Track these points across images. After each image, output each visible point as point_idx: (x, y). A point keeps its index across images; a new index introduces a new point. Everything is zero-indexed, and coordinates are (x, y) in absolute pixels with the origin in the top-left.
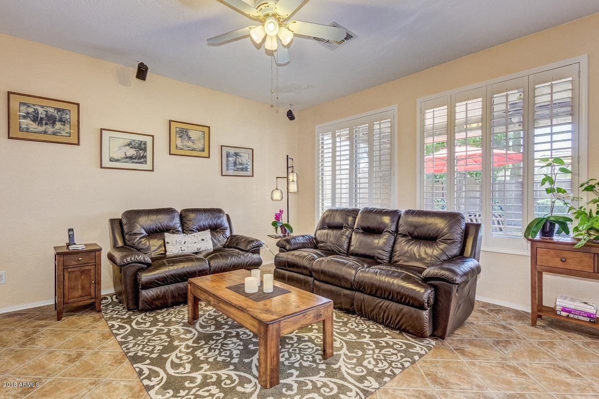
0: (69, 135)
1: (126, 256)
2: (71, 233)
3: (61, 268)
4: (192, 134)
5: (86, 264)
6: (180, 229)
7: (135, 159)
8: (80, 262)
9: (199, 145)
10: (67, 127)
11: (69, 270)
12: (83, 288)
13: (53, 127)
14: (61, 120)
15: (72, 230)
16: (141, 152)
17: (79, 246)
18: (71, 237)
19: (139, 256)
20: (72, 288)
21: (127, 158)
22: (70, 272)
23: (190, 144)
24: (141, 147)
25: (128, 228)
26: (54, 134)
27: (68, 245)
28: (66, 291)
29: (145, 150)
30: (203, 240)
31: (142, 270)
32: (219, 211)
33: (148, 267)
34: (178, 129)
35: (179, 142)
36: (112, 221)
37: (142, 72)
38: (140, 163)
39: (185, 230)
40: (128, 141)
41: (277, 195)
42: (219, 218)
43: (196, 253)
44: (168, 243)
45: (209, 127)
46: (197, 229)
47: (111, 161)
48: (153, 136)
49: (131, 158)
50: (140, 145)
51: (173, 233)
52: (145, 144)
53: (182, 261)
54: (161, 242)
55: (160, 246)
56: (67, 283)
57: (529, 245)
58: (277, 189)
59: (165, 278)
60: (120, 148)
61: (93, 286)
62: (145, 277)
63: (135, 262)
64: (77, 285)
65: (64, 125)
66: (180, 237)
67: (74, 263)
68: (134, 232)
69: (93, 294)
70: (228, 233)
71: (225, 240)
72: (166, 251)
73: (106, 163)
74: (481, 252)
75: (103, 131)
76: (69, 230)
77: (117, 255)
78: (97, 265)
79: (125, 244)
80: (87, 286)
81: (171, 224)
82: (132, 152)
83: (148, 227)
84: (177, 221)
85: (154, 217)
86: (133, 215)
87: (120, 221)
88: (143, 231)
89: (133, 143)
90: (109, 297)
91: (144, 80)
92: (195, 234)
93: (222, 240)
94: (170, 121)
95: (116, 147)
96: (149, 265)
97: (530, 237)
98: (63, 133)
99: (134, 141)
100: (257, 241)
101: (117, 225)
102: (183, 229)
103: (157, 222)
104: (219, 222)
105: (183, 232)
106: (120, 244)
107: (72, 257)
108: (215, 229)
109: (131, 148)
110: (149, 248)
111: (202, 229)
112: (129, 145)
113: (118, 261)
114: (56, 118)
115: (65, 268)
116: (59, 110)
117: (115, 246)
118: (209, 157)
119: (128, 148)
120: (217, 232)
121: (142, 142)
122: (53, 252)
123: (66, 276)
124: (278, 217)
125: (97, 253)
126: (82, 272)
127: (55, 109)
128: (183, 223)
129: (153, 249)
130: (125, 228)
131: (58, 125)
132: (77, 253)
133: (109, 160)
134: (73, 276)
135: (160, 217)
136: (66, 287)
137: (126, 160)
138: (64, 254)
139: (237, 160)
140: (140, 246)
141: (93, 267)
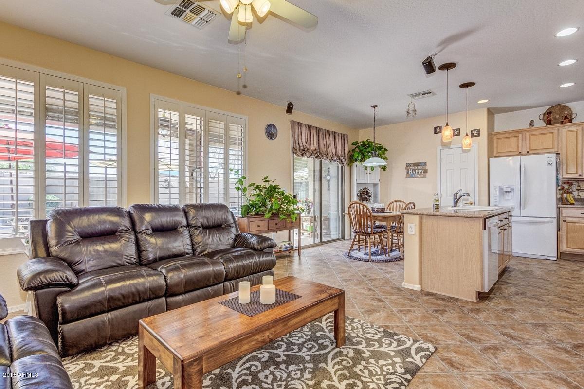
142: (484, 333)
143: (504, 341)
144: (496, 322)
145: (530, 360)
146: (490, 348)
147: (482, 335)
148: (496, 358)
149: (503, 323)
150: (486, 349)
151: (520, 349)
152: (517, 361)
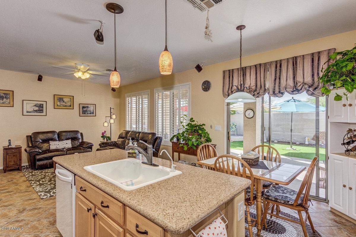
0: (9, 103)
1: (31, 150)
2: (10, 141)
3: (6, 154)
4: (65, 100)
5: (15, 153)
6: (57, 139)
7: (38, 111)
8: (13, 152)
9: (69, 104)
10: (8, 100)
11: (9, 155)
12: (14, 161)
13: (3, 100)
14: (6, 98)
15: (10, 140)
16: (41, 108)
17: (13, 146)
18: (10, 143)
19: (36, 149)
20: (10, 161)
21: (34, 111)
22: (9, 156)
23: (64, 104)
24: (41, 106)
25: (34, 139)
26: (3, 103)
27: (8, 146)
28: (8, 162)
29: (43, 107)
30: (67, 143)
31: (37, 155)
32: (77, 132)
33: (40, 154)
34: (58, 98)
35: (59, 103)
36: (27, 136)
37: (40, 79)
38: (40, 113)
39: (60, 139)
40: (35, 104)
41: (106, 124)
42: (77, 134)
43: (63, 149)
44: (51, 145)
45: (73, 96)
46: (65, 139)
47: (27, 112)
48: (46, 102)
49: (36, 111)
50: (40, 105)
51: (54, 141)
52: (43, 105)
53: (55, 152)
54: (48, 145)
55: (48, 146)
56: (8, 160)
57: (172, 144)
58: (106, 122)
59: (46, 157)
60: (31, 107)
61: (18, 161)
62: (38, 157)
63: (35, 152)
64: (12, 160)
65: (7, 99)
66: (57, 143)
67: (11, 152)
68: (36, 141)
69: (18, 164)
70: (80, 141)
71: (79, 144)
72: (50, 148)
73: (25, 113)
74: (161, 146)
75: (24, 101)
76: (9, 140)
77: (28, 149)
78: (20, 153)
79: (32, 146)
80: (16, 161)
81: (54, 137)
82: (37, 108)
83: (42, 139)
84: (56, 136)
85: (45, 135)
86: (36, 134)
87: (31, 136)
88: (40, 140)
89: (37, 105)
90: (26, 166)
91: (41, 81)
92: (64, 141)
93: (77, 143)
94: (54, 95)
95: (29, 107)
96: (40, 153)
97: (172, 141)
98: (7, 103)
99: (38, 104)
100: (91, 143)
101: (29, 138)
102: (59, 139)
103: (47, 137)
104: (76, 136)
105: (59, 141)
106: (30, 145)
107: (10, 150)
108: (74, 139)
109: (36, 107)
110: (42, 147)
111: (67, 139)
112: (35, 106)
113: (28, 151)
114: (4, 97)
115: (7, 154)
116: (5, 94)
117: (28, 146)
118: (73, 109)
119: (35, 107)
120: (75, 140)
121: (41, 104)
122: (3, 148)
123: (8, 157)
124: (103, 134)
125: (20, 149)
126: (14, 156)
127: (3, 93)
128: (59, 137)
129: (44, 147)
130: (33, 139)
131: (5, 100)
132: (12, 148)
133: (26, 112)
134: (10, 157)
135: (48, 134)
136: (8, 161)
137: (34, 112)
138: (7, 149)
139: (88, 109)
140: (39, 146)
141: (18, 154)
142: (32, 214)
143: (20, 217)
144: (34, 224)
145: (2, 217)
146: (23, 211)
147: (32, 213)
148: (17, 210)
149: (29, 226)
150: (24, 210)
151: (9, 218)
152: (8, 213)
